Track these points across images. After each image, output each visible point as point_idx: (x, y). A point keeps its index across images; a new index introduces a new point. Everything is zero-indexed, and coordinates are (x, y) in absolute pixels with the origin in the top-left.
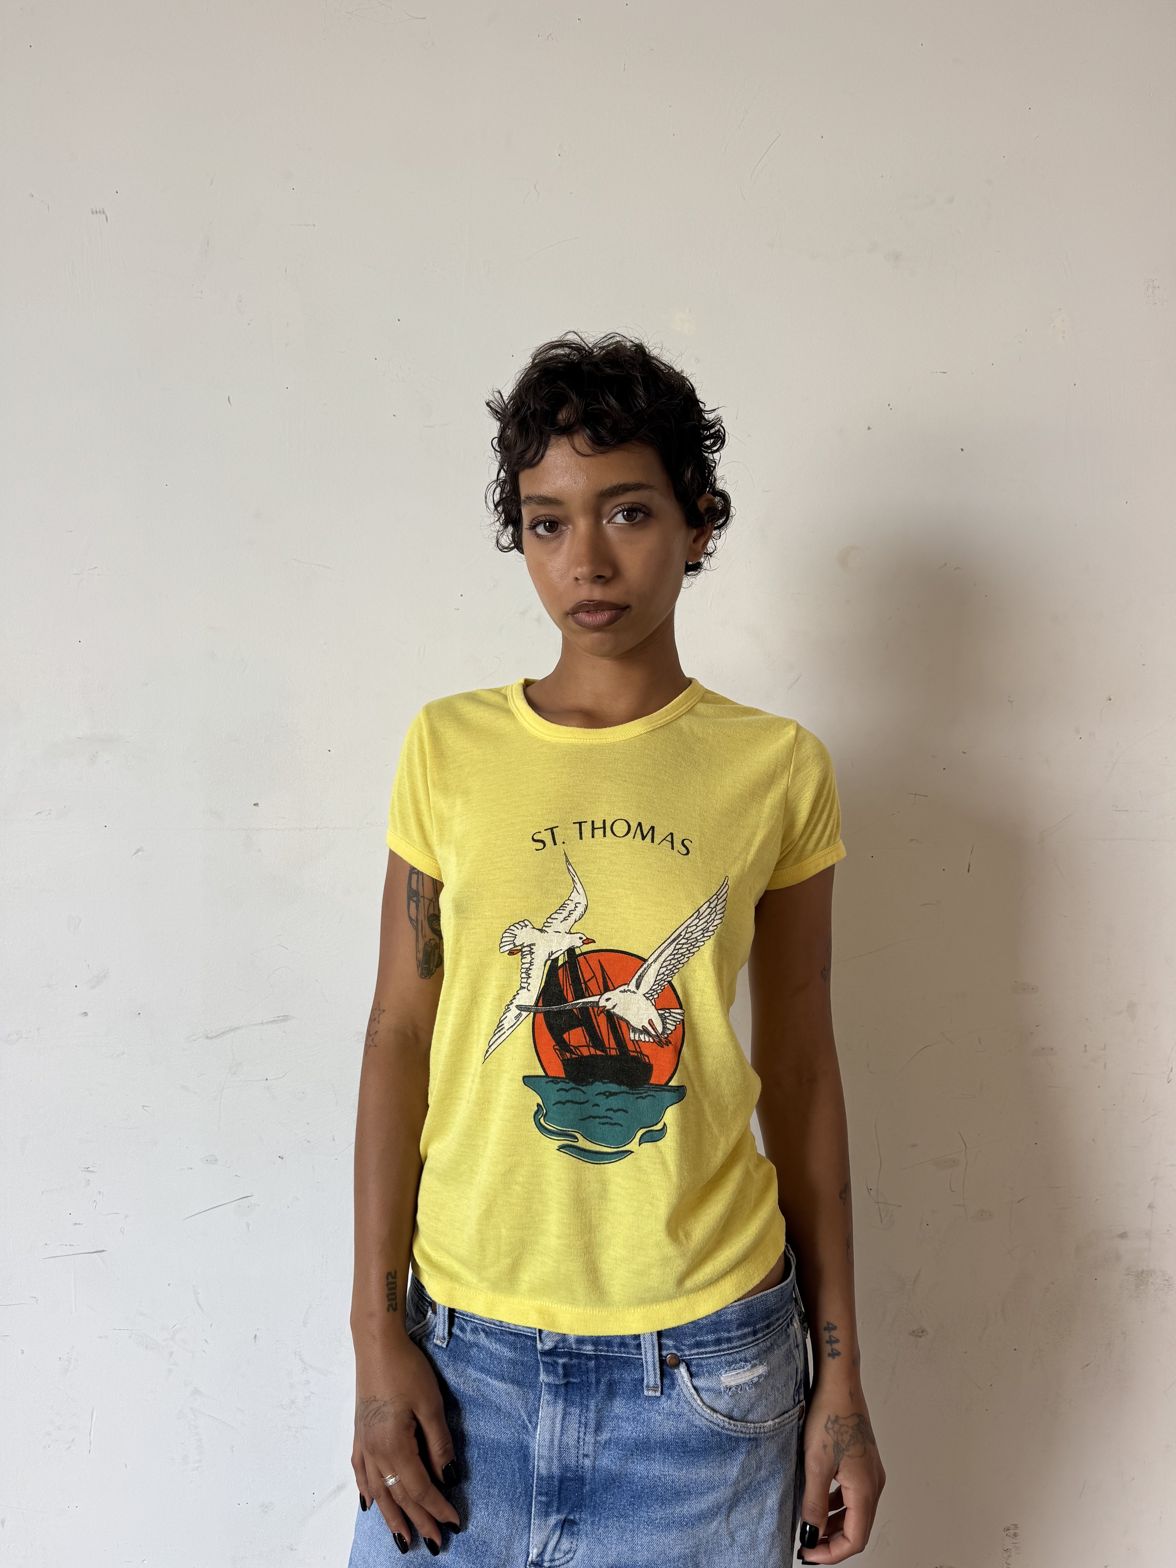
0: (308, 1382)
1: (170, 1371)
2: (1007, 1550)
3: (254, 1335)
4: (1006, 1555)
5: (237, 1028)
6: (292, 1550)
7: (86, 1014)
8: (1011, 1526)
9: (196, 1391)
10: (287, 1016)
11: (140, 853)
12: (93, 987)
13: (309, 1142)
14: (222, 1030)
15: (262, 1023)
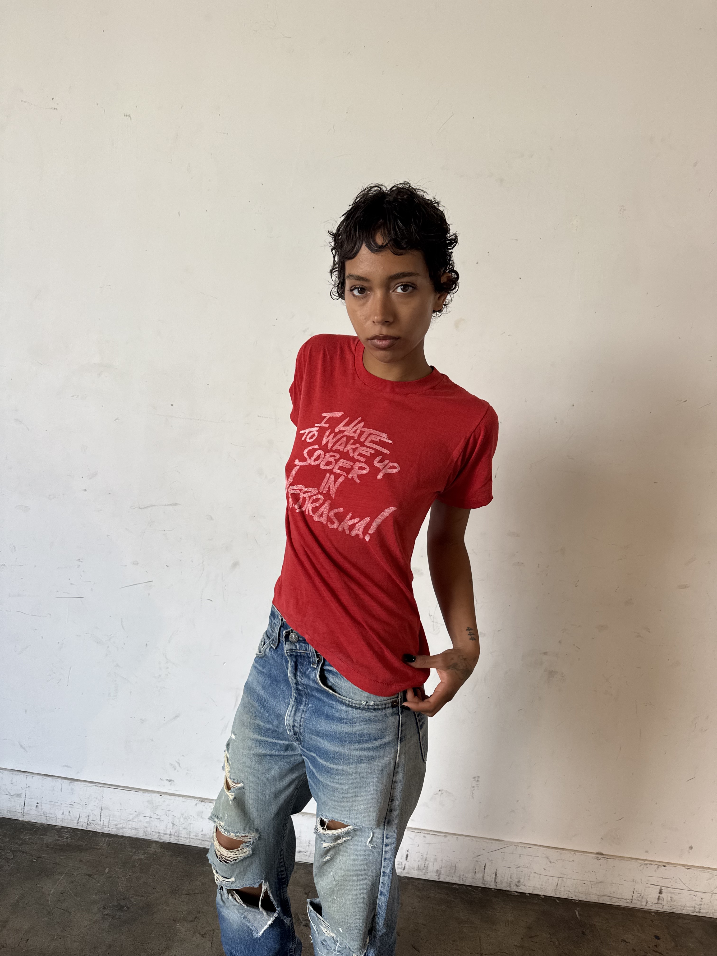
0: (168, 668)
1: (107, 655)
2: (473, 787)
3: (145, 644)
4: (472, 789)
5: (154, 506)
6: (152, 741)
7: (85, 490)
8: (477, 777)
9: (117, 665)
10: (177, 503)
11: (117, 420)
12: (90, 479)
13: (181, 561)
14: (147, 506)
15: (165, 505)
